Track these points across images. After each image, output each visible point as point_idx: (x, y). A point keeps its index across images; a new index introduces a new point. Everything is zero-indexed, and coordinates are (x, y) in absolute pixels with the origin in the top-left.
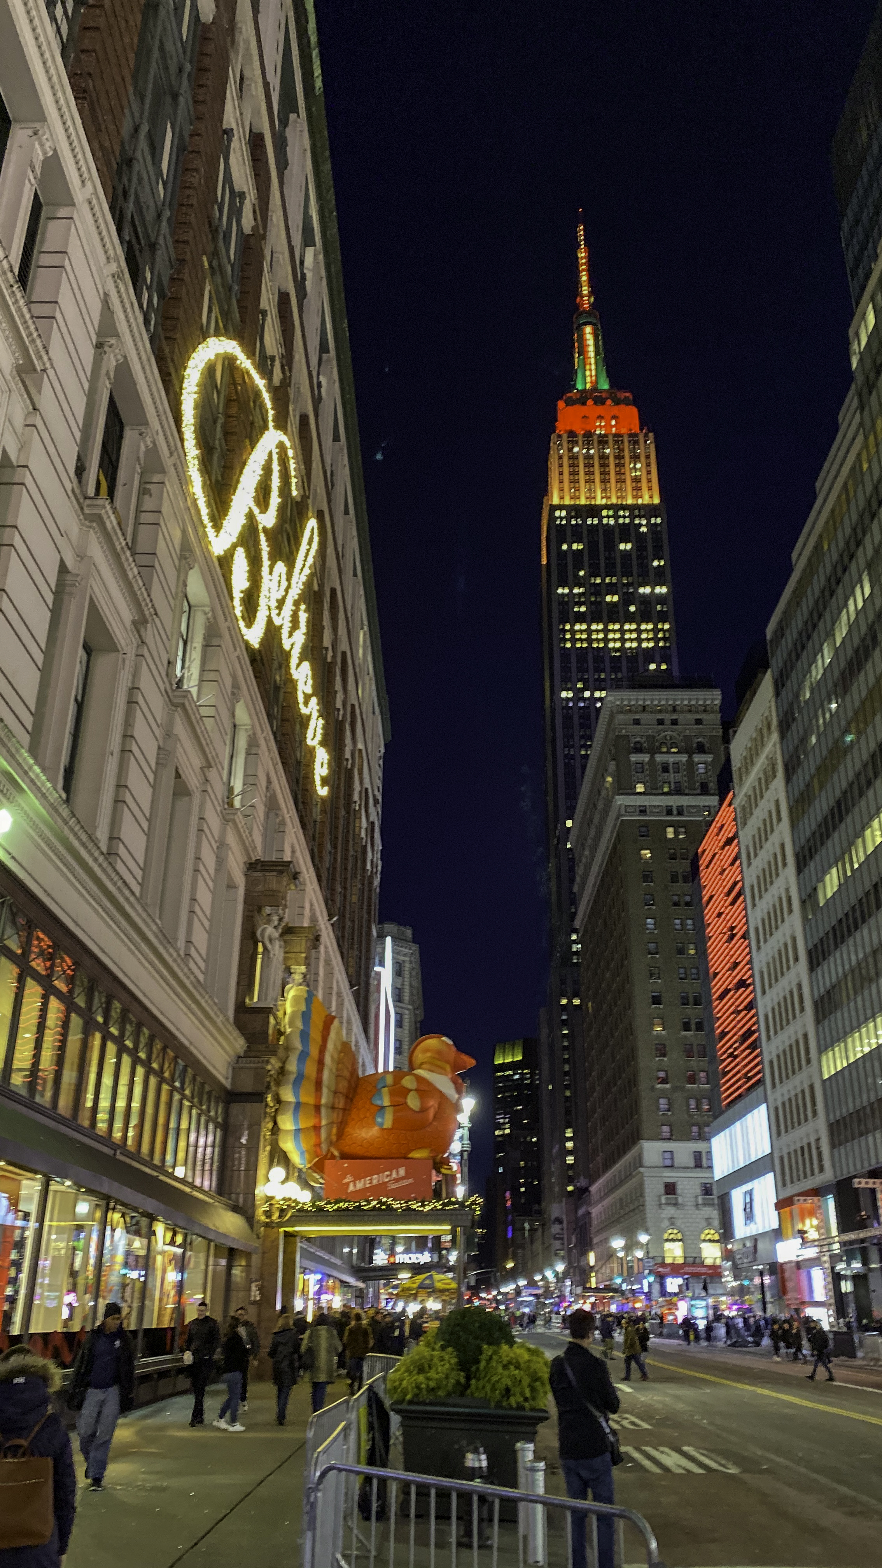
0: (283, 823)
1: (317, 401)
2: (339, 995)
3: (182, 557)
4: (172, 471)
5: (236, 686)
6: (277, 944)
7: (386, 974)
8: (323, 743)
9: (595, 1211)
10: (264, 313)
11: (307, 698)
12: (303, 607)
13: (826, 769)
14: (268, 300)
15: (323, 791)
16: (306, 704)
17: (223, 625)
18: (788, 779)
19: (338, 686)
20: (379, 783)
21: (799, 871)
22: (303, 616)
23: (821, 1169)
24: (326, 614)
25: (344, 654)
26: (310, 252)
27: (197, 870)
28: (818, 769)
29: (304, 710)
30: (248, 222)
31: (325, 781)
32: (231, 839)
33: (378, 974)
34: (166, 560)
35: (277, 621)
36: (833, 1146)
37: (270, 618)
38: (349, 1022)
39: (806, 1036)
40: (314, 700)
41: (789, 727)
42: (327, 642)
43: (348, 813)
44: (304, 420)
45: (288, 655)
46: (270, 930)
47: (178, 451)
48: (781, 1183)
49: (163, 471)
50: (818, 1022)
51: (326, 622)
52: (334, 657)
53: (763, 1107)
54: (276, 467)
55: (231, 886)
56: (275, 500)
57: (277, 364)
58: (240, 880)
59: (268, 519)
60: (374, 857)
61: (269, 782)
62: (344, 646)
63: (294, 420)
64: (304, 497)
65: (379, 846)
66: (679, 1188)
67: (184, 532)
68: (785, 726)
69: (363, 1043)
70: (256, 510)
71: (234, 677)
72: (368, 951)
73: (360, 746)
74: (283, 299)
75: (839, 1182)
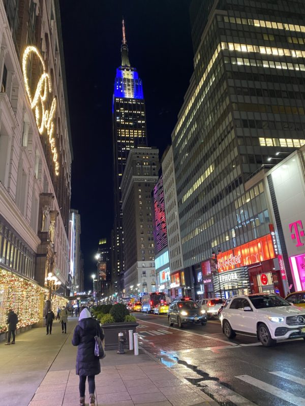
0: (48, 183)
1: (55, 65)
2: (61, 228)
3: (23, 109)
4: (21, 85)
5: (36, 145)
6: (49, 215)
7: (72, 222)
8: (57, 160)
9: (125, 279)
10: (42, 39)
11: (53, 148)
12: (52, 123)
13: (185, 170)
14: (43, 36)
15: (57, 174)
16: (53, 150)
17: (33, 128)
18: (175, 172)
19: (60, 145)
20: (70, 171)
21: (178, 195)
22: (52, 126)
23: (181, 266)
24: (57, 125)
25: (62, 136)
26: (52, 21)
27: (28, 196)
28: (183, 170)
29: (53, 152)
30: (37, 12)
31: (58, 171)
32: (36, 187)
33: (71, 222)
34: (19, 110)
35: (46, 127)
36: (184, 260)
37: (44, 126)
38: (64, 235)
39: (178, 235)
40: (55, 149)
41: (176, 160)
42: (58, 133)
43: (63, 179)
44: (52, 70)
45: (49, 136)
46: (47, 212)
47: (22, 79)
48: (171, 269)
49: (19, 85)
50: (181, 231)
51: (58, 127)
52: (59, 137)
53: (167, 252)
54: (46, 84)
55: (36, 200)
56: (45, 93)
57: (45, 54)
58: (38, 198)
59: (44, 98)
60: (69, 191)
61: (44, 171)
62: (62, 134)
63: (49, 70)
64: (52, 92)
65: (70, 188)
66: (146, 273)
67: (24, 102)
68: (175, 159)
69: (67, 240)
70: (41, 96)
71: (36, 143)
72: (68, 217)
73: (66, 161)
74: (46, 35)
75: (185, 269)
